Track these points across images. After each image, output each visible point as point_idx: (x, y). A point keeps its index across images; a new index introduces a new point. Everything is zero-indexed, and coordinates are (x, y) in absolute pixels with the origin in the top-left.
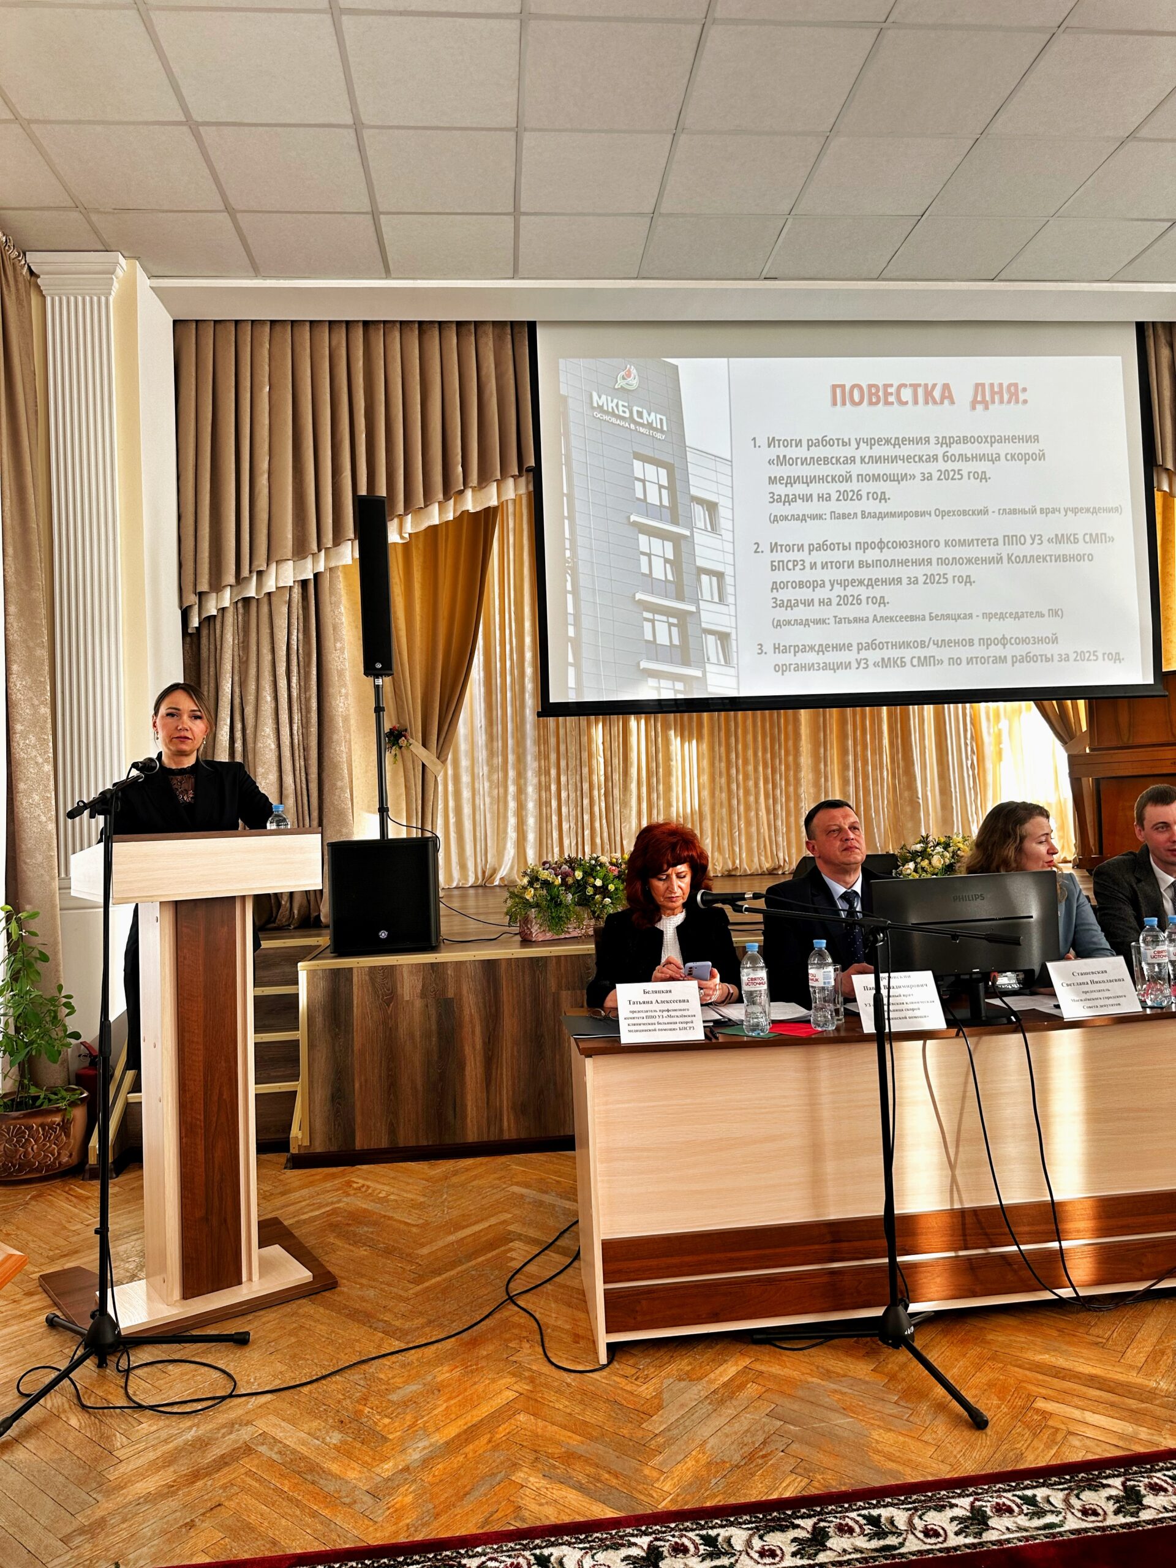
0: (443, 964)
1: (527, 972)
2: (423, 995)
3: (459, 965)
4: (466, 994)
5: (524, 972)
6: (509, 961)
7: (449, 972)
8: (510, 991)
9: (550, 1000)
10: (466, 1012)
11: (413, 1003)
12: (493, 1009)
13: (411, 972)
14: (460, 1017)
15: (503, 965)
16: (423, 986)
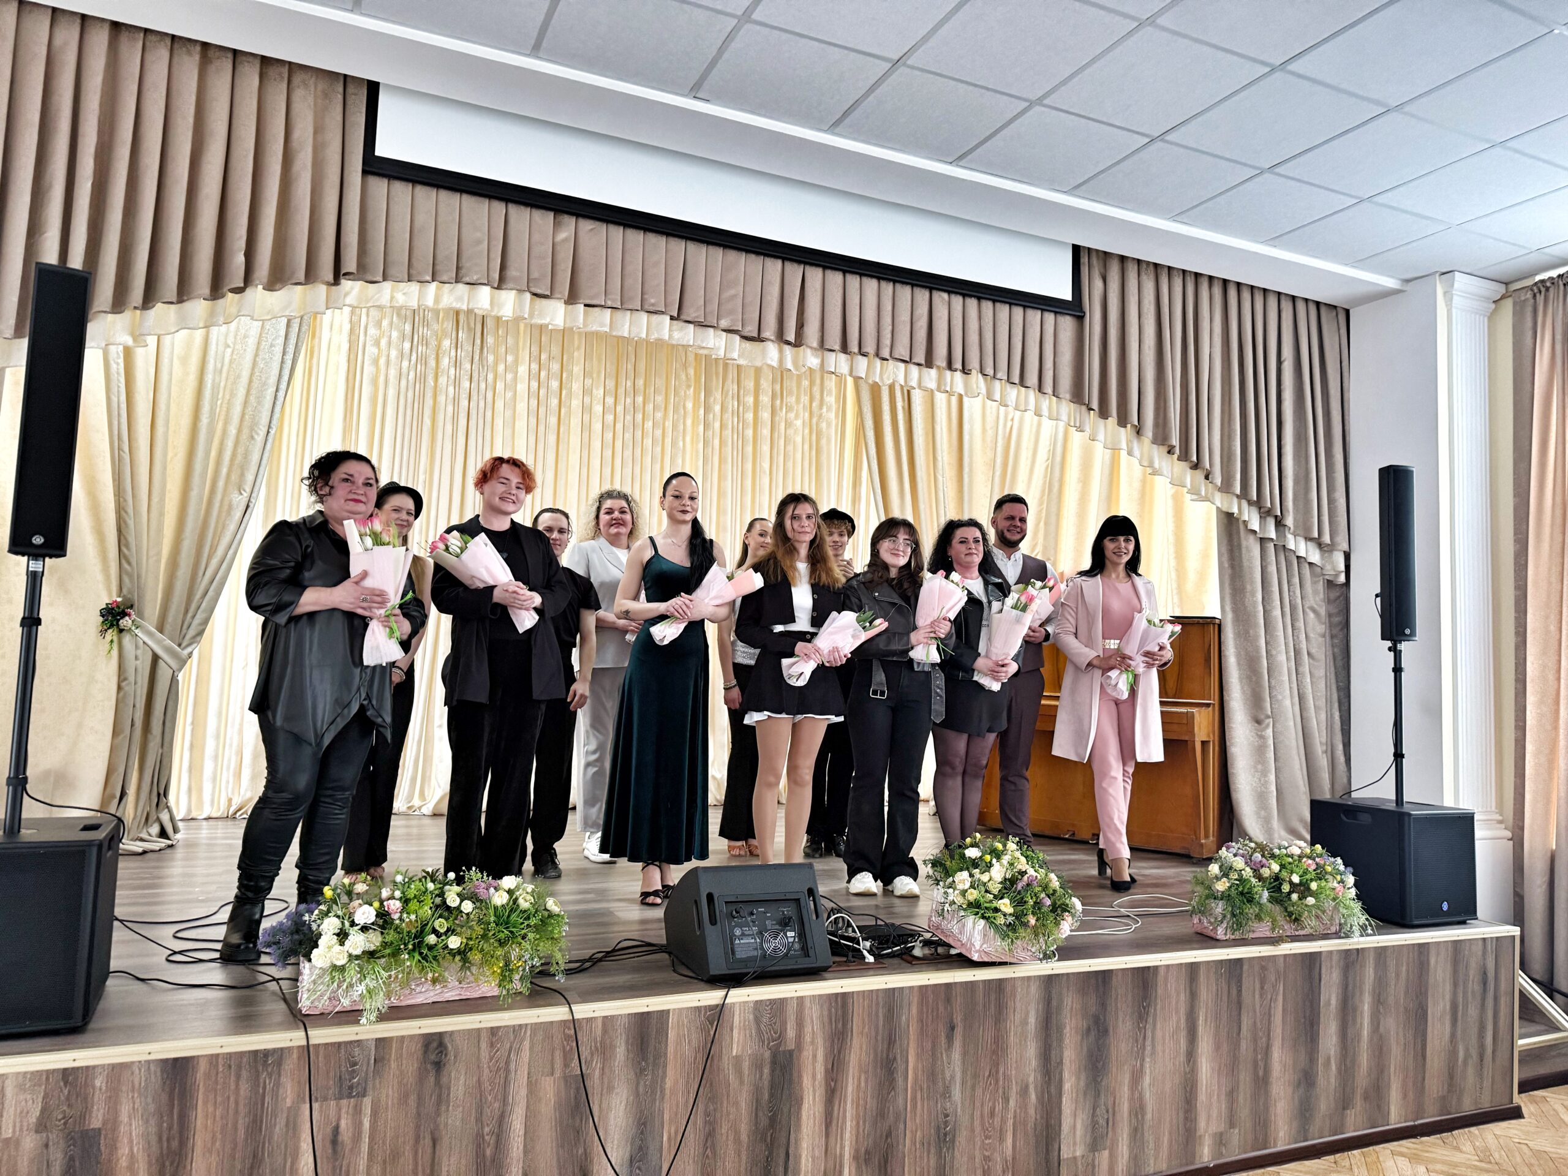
0: (88, 1071)
1: (244, 1074)
2: (41, 1126)
3: (117, 1071)
4: (126, 1120)
5: (238, 1077)
6: (213, 1059)
7: (98, 1083)
8: (211, 1109)
9: (281, 1122)
10: (124, 1151)
11: (18, 1143)
12: (175, 1144)
13: (21, 1087)
14: (110, 1161)
15: (203, 1067)
16: (43, 1110)
